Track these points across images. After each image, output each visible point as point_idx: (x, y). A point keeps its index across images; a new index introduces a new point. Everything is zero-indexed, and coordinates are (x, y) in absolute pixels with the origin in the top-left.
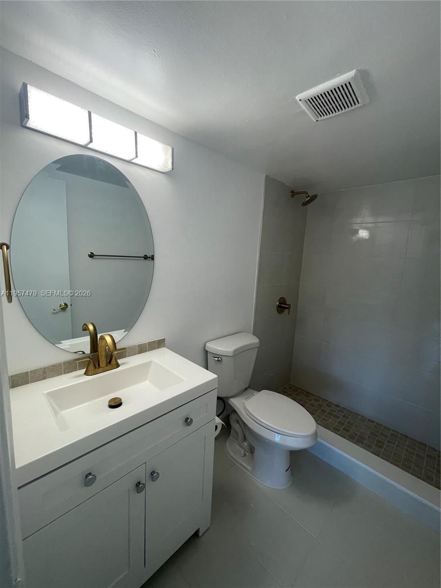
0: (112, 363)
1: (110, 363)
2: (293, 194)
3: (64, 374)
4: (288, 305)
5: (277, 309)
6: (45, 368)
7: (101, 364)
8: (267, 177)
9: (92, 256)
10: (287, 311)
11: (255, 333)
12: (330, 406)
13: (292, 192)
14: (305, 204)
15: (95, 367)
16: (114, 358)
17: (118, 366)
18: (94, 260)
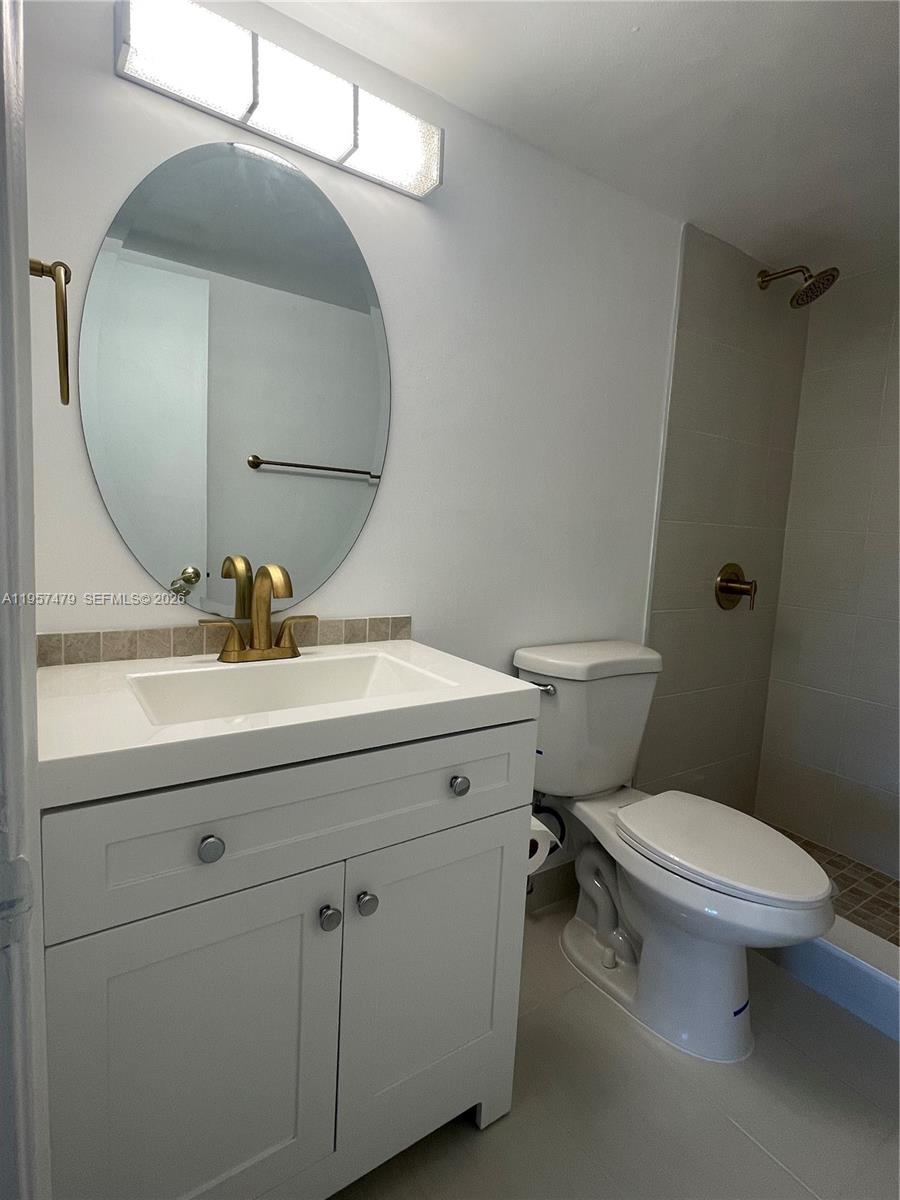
0: (282, 644)
1: (278, 644)
2: (766, 278)
3: (175, 655)
4: (748, 583)
5: (717, 595)
6: (135, 633)
7: (256, 641)
8: (691, 231)
9: (256, 464)
10: (746, 598)
11: (651, 644)
12: (880, 886)
13: (763, 273)
14: (802, 299)
15: (242, 647)
16: (286, 632)
17: (296, 654)
18: (259, 474)
